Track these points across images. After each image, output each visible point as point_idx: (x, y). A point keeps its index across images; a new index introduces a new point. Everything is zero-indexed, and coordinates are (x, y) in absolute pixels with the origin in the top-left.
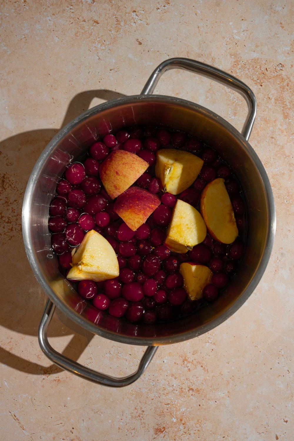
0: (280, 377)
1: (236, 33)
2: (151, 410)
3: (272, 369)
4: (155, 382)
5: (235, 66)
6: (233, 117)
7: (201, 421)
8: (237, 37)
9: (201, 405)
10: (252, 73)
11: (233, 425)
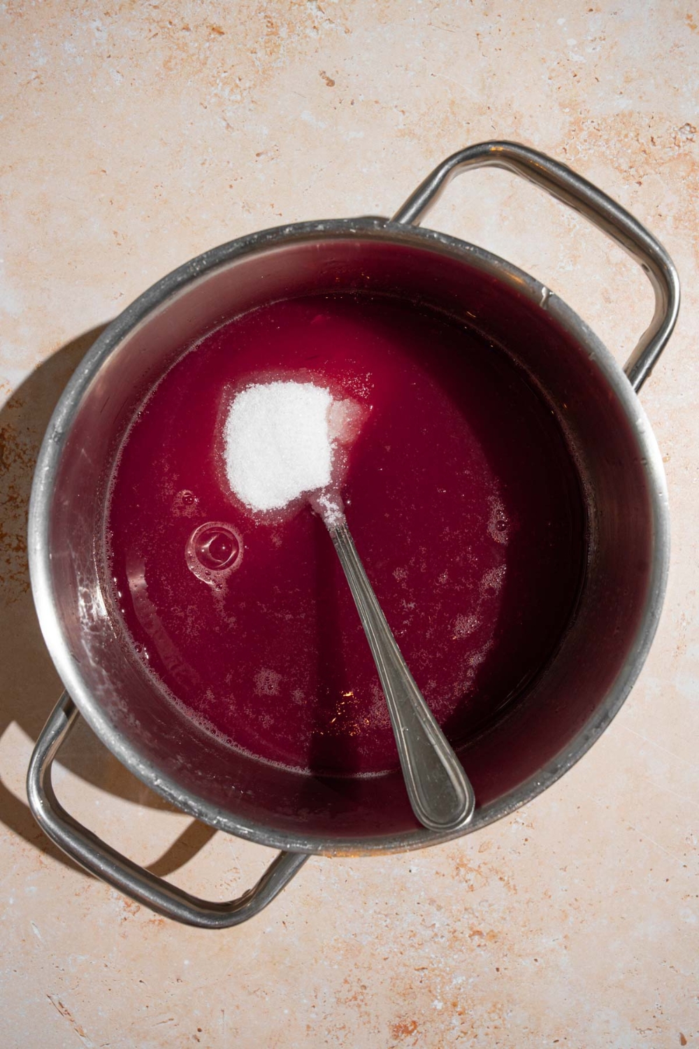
0: (689, 899)
1: (574, 46)
2: (382, 983)
3: (668, 882)
4: (390, 919)
5: (573, 133)
6: (570, 268)
7: (502, 1005)
8: (576, 58)
9: (500, 970)
10: (615, 153)
11: (577, 1013)
